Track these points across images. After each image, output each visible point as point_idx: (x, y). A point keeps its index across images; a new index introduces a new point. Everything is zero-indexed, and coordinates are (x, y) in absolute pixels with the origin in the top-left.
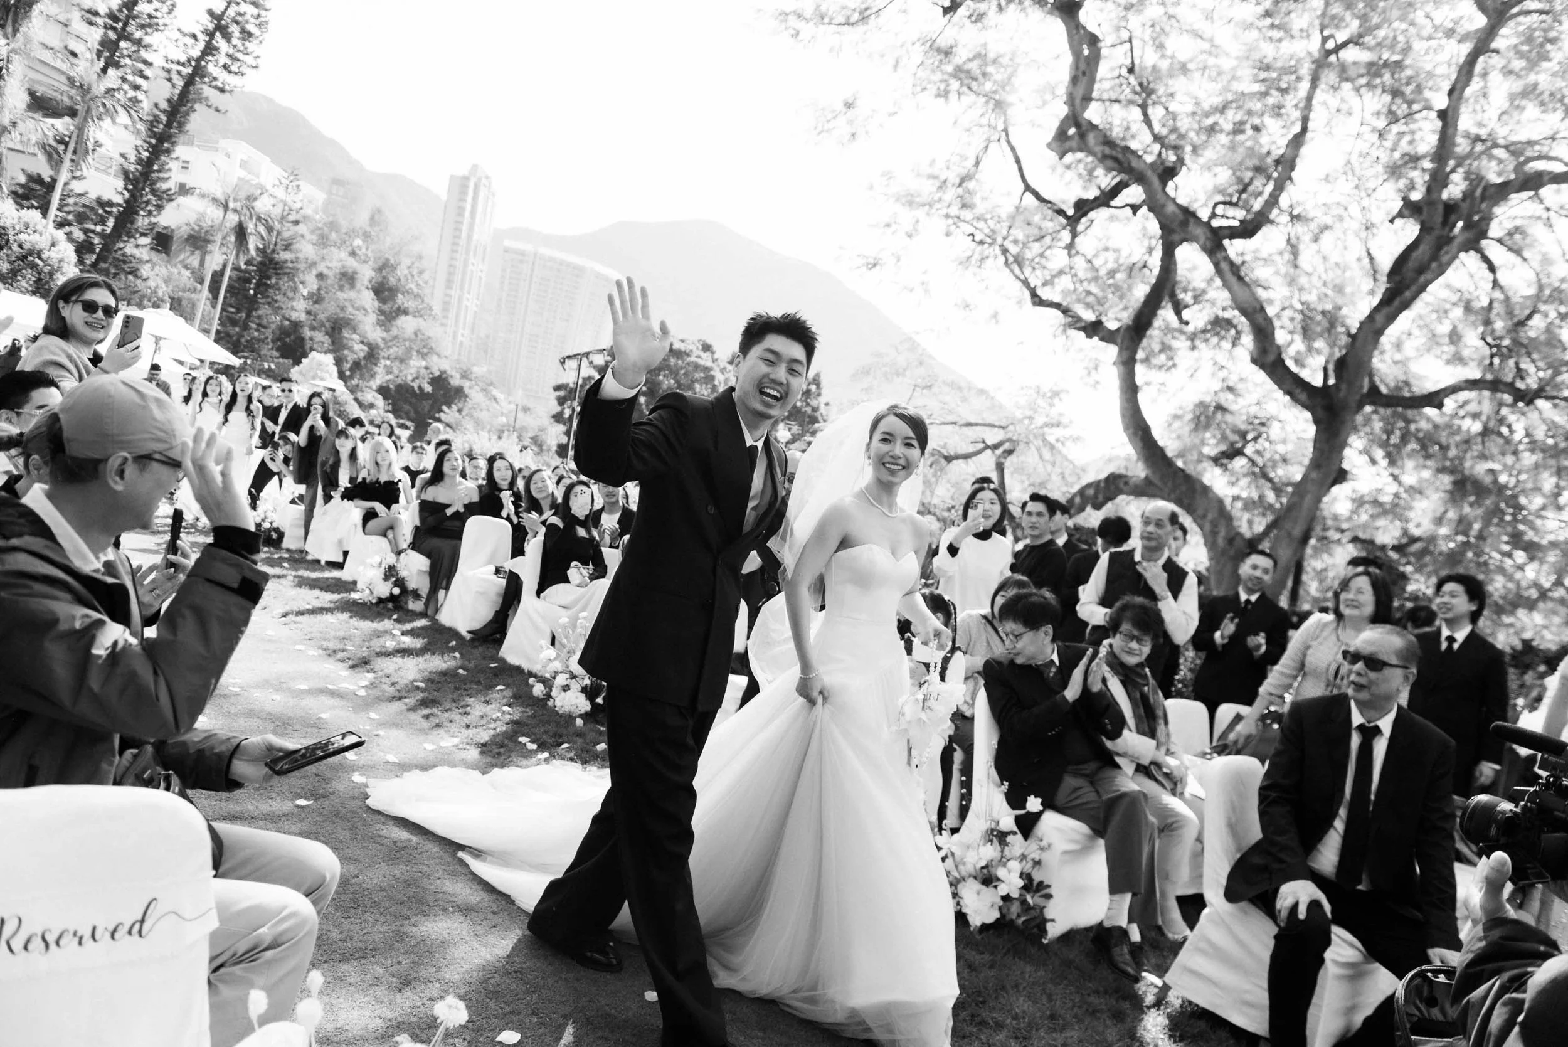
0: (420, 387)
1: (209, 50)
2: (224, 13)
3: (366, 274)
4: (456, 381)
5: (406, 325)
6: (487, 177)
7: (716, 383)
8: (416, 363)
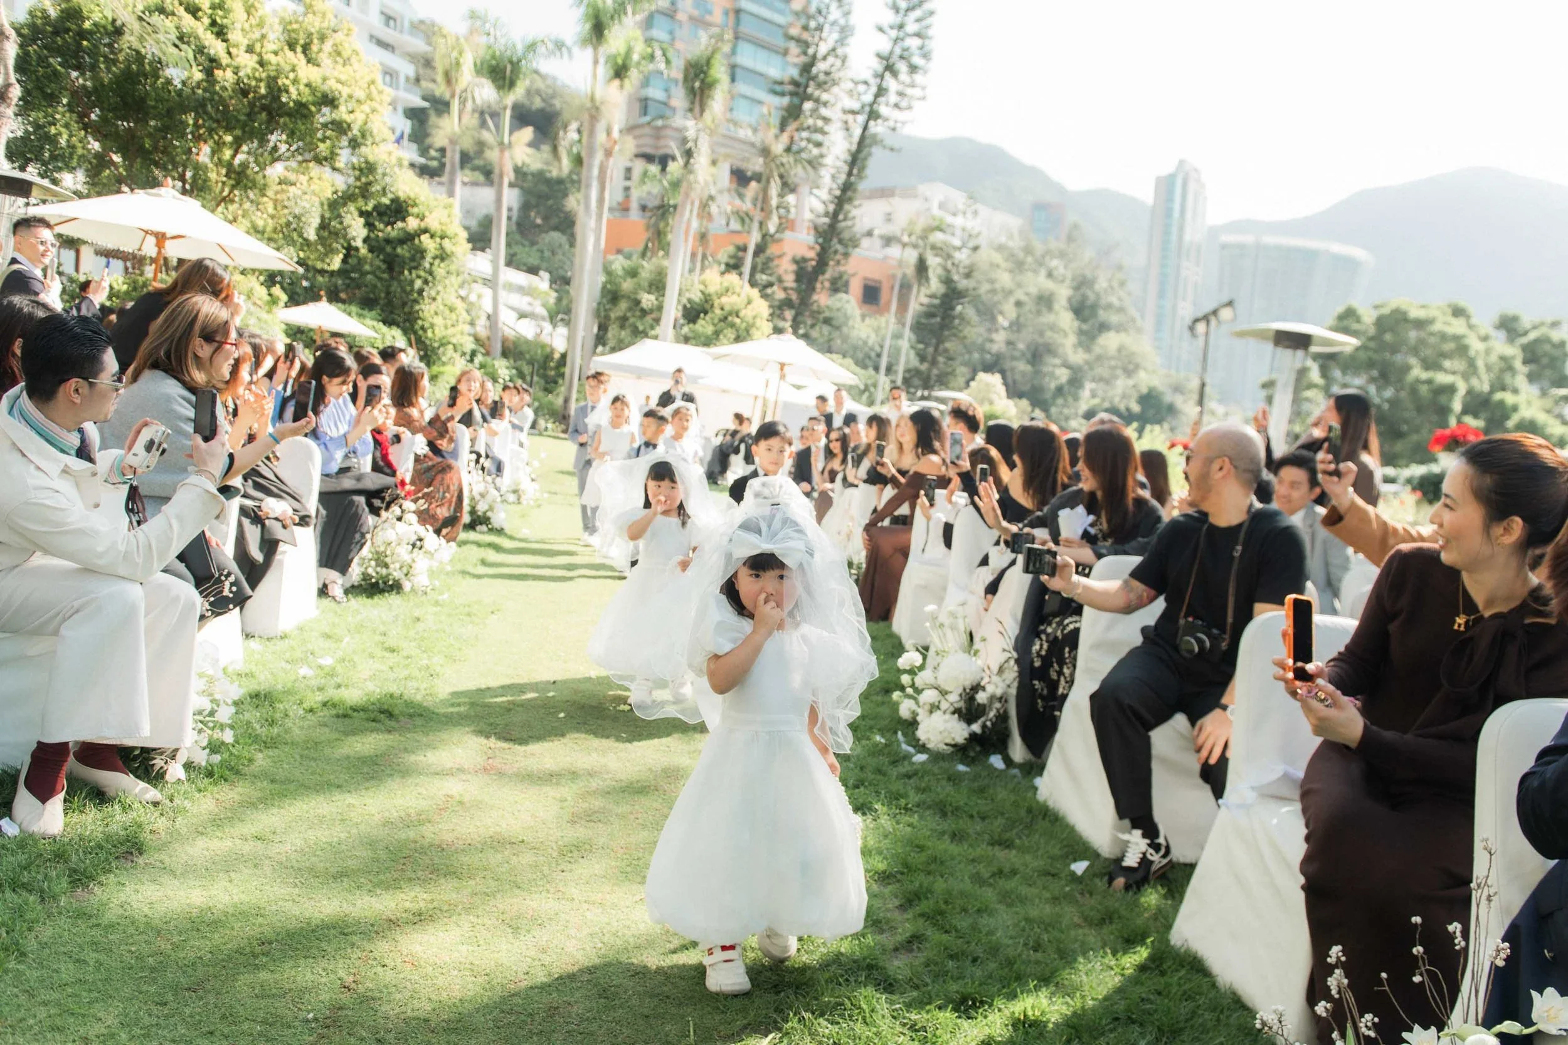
0: (1128, 409)
1: (881, 92)
2: (891, 53)
3: (1063, 293)
4: (1168, 398)
5: (1110, 342)
6: (1196, 170)
7: (1472, 353)
8: (1122, 384)
